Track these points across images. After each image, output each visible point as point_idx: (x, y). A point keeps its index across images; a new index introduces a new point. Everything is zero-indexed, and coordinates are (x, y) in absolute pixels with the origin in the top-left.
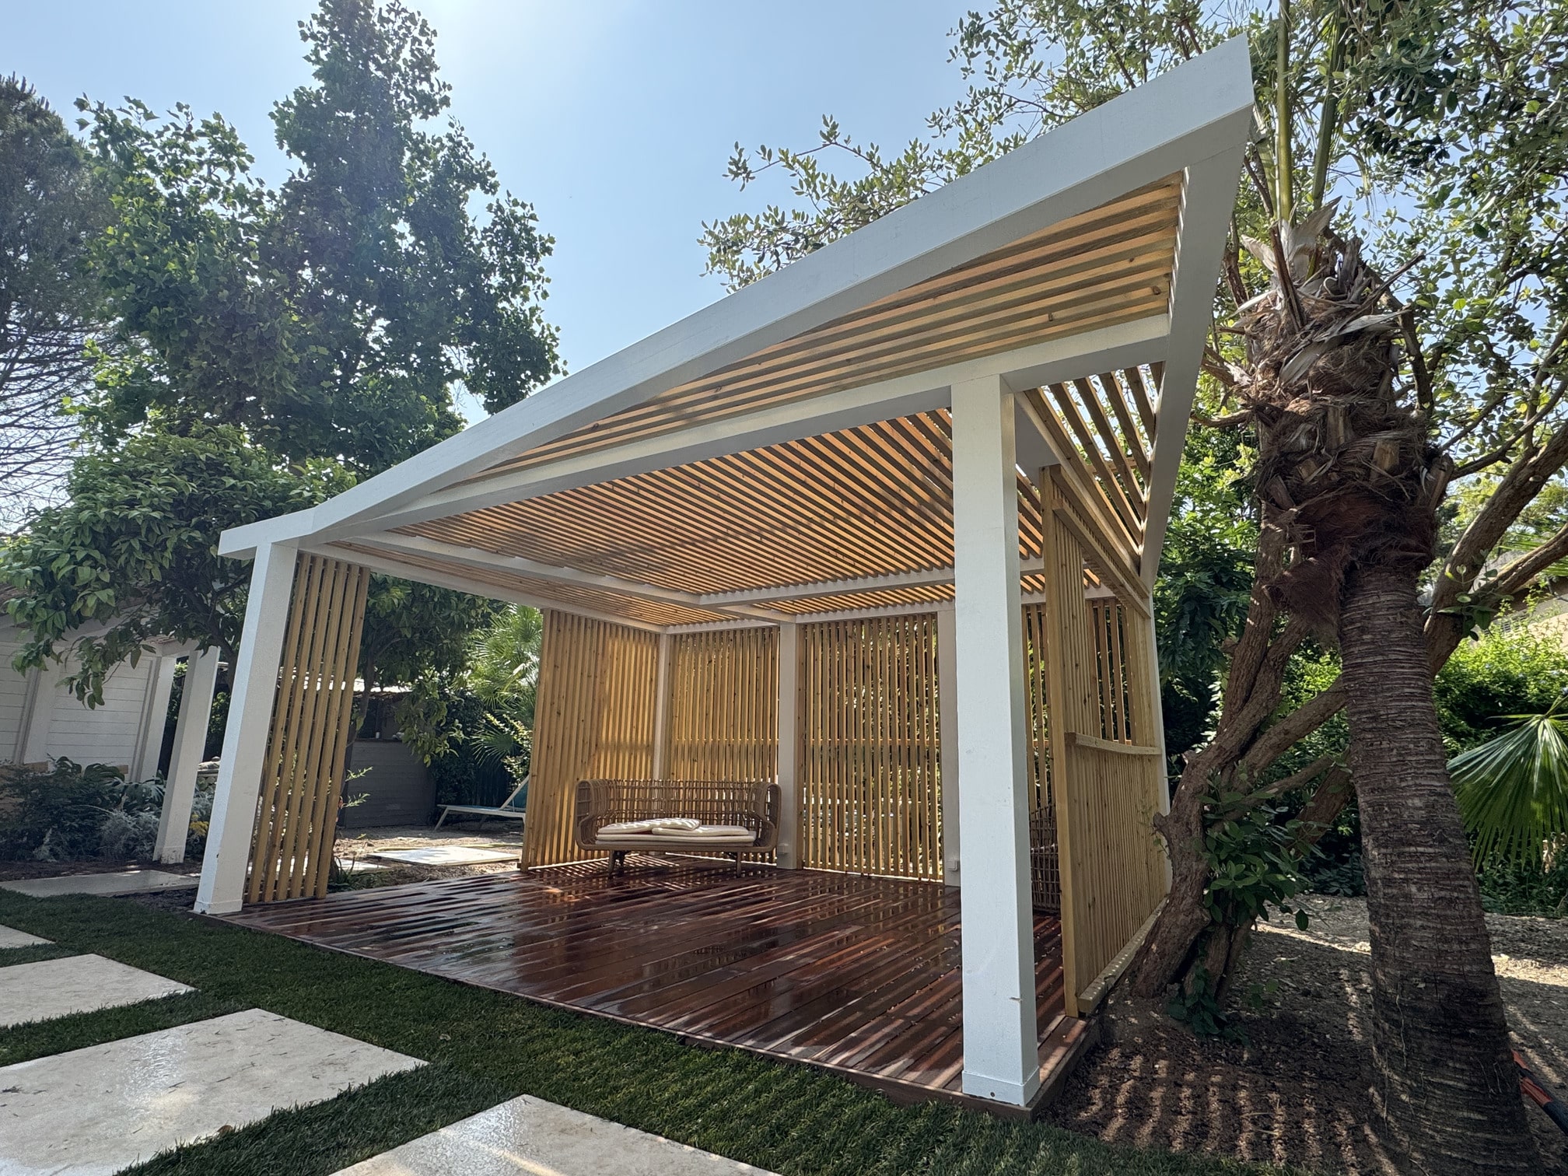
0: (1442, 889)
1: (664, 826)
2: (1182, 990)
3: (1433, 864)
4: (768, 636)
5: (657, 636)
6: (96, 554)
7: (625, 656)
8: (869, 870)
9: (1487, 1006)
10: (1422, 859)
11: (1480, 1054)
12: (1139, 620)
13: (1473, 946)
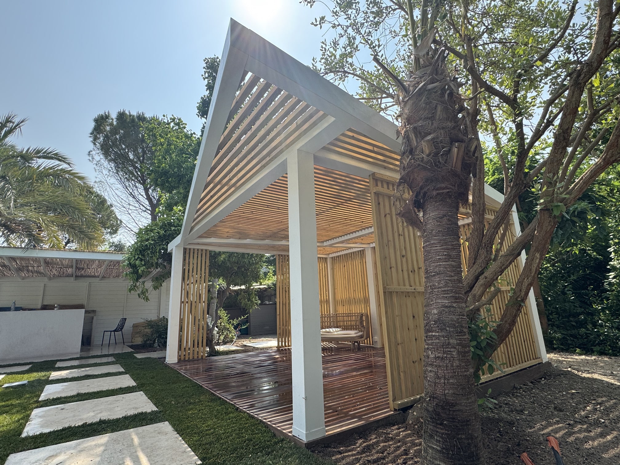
0: (439, 353)
3: (437, 341)
5: (326, 259)
6: (140, 256)
9: (454, 411)
10: (434, 338)
11: (449, 434)
13: (451, 381)
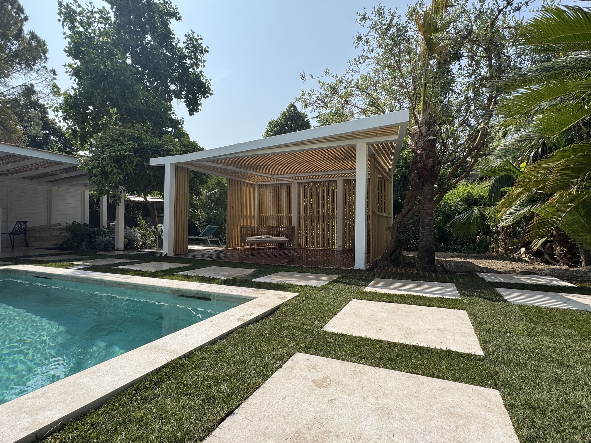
1: (265, 237)
2: (391, 258)
4: (288, 186)
5: (254, 185)
7: (247, 190)
8: (317, 247)
12: (389, 183)
